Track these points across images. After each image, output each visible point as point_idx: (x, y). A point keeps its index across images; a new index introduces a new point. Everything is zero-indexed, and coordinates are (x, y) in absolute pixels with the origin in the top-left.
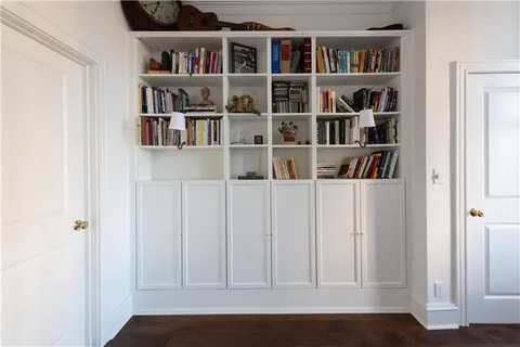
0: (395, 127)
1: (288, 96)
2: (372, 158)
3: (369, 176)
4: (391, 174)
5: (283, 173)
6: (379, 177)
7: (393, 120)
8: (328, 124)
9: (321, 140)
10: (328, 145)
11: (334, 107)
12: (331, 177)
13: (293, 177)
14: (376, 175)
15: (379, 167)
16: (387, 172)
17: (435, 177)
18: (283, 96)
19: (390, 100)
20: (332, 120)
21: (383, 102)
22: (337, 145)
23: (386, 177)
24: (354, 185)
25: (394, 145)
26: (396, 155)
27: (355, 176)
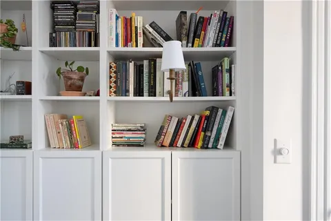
0: (230, 71)
1: (73, 24)
2: (197, 118)
3: (192, 145)
4: (222, 142)
5: (60, 140)
6: (205, 147)
7: (226, 61)
8: (131, 66)
9: (120, 90)
10: (131, 97)
11: (141, 40)
12: (139, 145)
13: (74, 146)
14: (200, 144)
15: (205, 130)
16: (217, 139)
17: (278, 152)
18: (67, 24)
19: (221, 30)
20: (138, 59)
21: (212, 32)
22: (146, 98)
23: (215, 147)
24: (163, 159)
25: (227, 97)
26: (229, 114)
27: (173, 144)
